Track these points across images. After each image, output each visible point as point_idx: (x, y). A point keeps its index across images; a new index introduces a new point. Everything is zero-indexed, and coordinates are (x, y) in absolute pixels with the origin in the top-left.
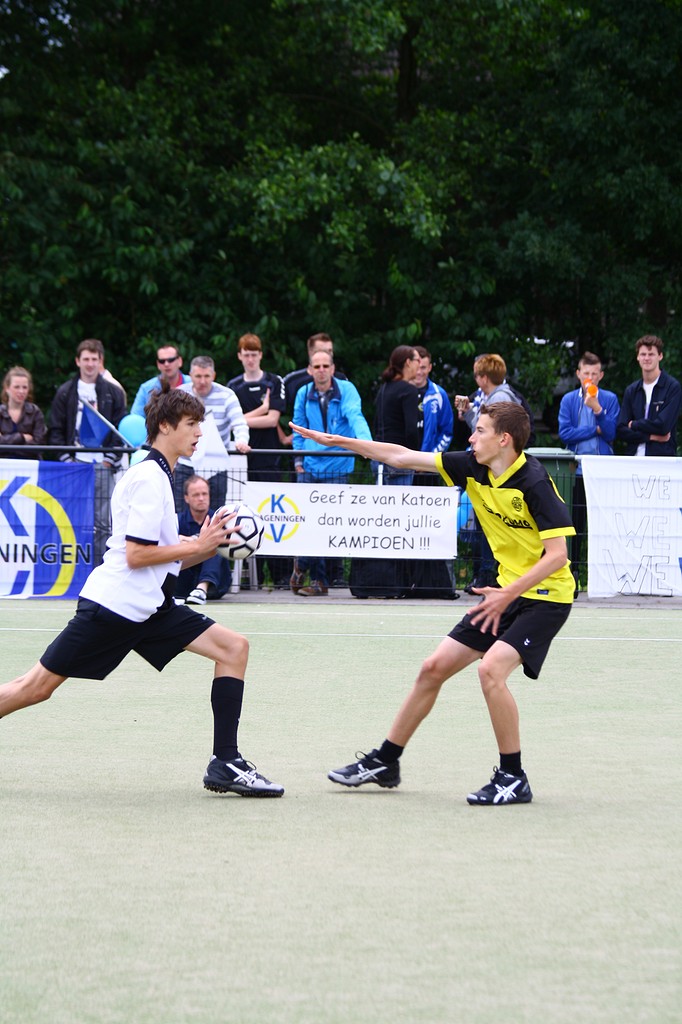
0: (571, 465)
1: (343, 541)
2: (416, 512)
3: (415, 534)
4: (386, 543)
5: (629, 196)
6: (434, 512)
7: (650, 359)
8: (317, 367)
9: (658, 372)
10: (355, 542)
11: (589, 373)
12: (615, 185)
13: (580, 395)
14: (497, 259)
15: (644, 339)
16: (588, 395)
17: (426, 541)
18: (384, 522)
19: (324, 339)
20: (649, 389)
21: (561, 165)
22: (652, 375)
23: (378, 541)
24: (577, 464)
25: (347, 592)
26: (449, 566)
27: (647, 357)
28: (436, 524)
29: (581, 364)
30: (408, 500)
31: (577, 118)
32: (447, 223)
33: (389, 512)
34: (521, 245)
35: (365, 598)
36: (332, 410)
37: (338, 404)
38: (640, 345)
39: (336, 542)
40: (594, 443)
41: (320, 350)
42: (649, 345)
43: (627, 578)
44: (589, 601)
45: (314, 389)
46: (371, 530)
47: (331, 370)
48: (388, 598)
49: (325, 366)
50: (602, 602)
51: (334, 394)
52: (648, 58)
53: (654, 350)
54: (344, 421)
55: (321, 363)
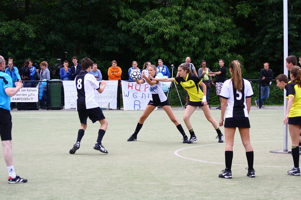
0: (61, 82)
1: (16, 99)
2: (30, 93)
3: (30, 97)
4: (24, 99)
5: (74, 29)
6: (33, 93)
7: (75, 61)
8: (10, 64)
9: (77, 64)
10: (18, 99)
11: (66, 64)
12: (71, 27)
13: (64, 69)
14: (47, 41)
15: (73, 57)
16: (66, 69)
17: (32, 99)
18: (23, 95)
19: (11, 59)
20: (76, 67)
21: (59, 23)
22: (76, 64)
23: (22, 99)
24: (62, 82)
25: (17, 109)
26: (37, 103)
27: (74, 61)
28: (34, 95)
29: (64, 63)
30: (28, 90)
31: (63, 15)
32: (36, 35)
33: (24, 93)
34: (51, 38)
35: (20, 110)
36: (13, 73)
37: (14, 71)
38: (73, 59)
39: (14, 99)
40: (67, 78)
41: (10, 61)
42: (74, 59)
43: (73, 105)
44: (65, 110)
45: (9, 69)
46: (21, 97)
47: (12, 65)
48: (25, 110)
49: (11, 64)
50: (68, 110)
51: (13, 70)
52: (76, 4)
53: (76, 59)
54: (15, 75)
55: (11, 63)
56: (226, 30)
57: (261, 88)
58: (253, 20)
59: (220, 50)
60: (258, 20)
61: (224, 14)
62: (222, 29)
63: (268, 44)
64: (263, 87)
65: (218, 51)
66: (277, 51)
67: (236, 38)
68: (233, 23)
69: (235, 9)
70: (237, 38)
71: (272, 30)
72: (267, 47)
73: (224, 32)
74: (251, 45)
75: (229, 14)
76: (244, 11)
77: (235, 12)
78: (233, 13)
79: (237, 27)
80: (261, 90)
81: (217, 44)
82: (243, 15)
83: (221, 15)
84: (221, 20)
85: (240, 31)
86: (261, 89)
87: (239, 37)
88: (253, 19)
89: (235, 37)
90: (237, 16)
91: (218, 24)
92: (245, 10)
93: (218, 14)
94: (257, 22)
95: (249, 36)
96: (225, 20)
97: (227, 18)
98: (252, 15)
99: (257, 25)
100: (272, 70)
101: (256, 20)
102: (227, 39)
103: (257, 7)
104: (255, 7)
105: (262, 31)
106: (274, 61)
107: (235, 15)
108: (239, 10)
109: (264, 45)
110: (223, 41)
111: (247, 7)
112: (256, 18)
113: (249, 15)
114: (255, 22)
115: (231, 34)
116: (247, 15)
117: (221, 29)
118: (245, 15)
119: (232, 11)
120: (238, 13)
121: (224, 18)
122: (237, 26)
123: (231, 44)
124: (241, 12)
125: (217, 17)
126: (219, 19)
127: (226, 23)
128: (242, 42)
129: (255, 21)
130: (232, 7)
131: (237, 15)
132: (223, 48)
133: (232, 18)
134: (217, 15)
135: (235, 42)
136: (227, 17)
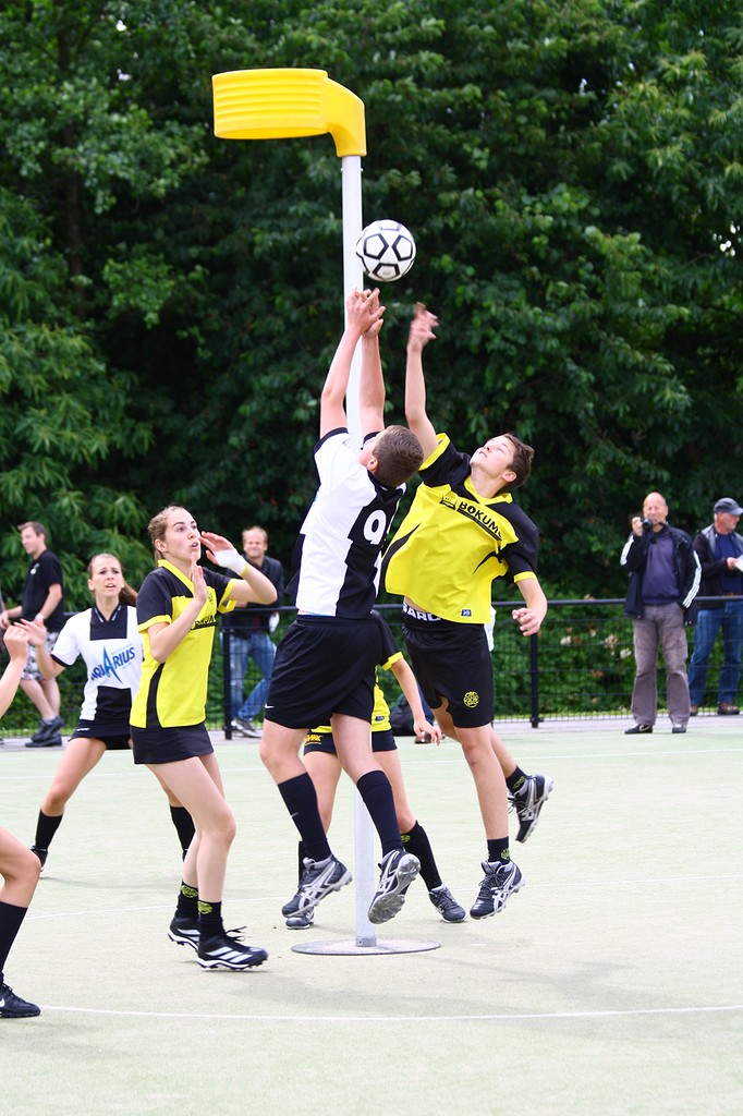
56: (56, 385)
57: (233, 645)
58: (185, 334)
59: (29, 478)
60: (205, 333)
61: (52, 310)
62: (39, 382)
63: (253, 445)
64: (238, 643)
65: (17, 483)
66: (296, 477)
67: (107, 417)
68: (95, 351)
69: (100, 283)
70: (112, 421)
71: (270, 377)
72: (249, 458)
73: (50, 393)
74: (176, 452)
75: (74, 312)
76: (139, 294)
77: (100, 297)
78: (92, 305)
79: (114, 370)
80: (232, 656)
81: (15, 449)
82: (139, 314)
83: (36, 315)
84: (36, 340)
85: (124, 388)
86: (232, 650)
87: (119, 414)
88: (184, 328)
89: (101, 413)
90: (112, 315)
91: (24, 359)
92: (146, 289)
93: (23, 312)
94: (202, 341)
95: (167, 409)
96: (54, 338)
97: (64, 331)
98: (180, 311)
99: (204, 354)
100: (278, 563)
101: (195, 330)
102: (63, 426)
103: (199, 268)
104: (193, 270)
105: (225, 384)
106: (288, 521)
107: (98, 313)
108: (119, 289)
109: (234, 449)
110: (44, 436)
111: (154, 270)
112: (198, 322)
113: (162, 313)
114: (192, 341)
115: (83, 402)
116: (155, 311)
117: (34, 382)
118: (145, 314)
119: (88, 293)
120: (116, 303)
121: (52, 329)
122: (109, 367)
123: (81, 452)
124: (127, 299)
125: (20, 328)
126: (31, 335)
127: (59, 354)
128: (134, 440)
129: (192, 339)
130: (84, 280)
131: (111, 310)
132: (41, 470)
133: (86, 331)
134: (19, 315)
135: (98, 443)
136: (63, 324)
